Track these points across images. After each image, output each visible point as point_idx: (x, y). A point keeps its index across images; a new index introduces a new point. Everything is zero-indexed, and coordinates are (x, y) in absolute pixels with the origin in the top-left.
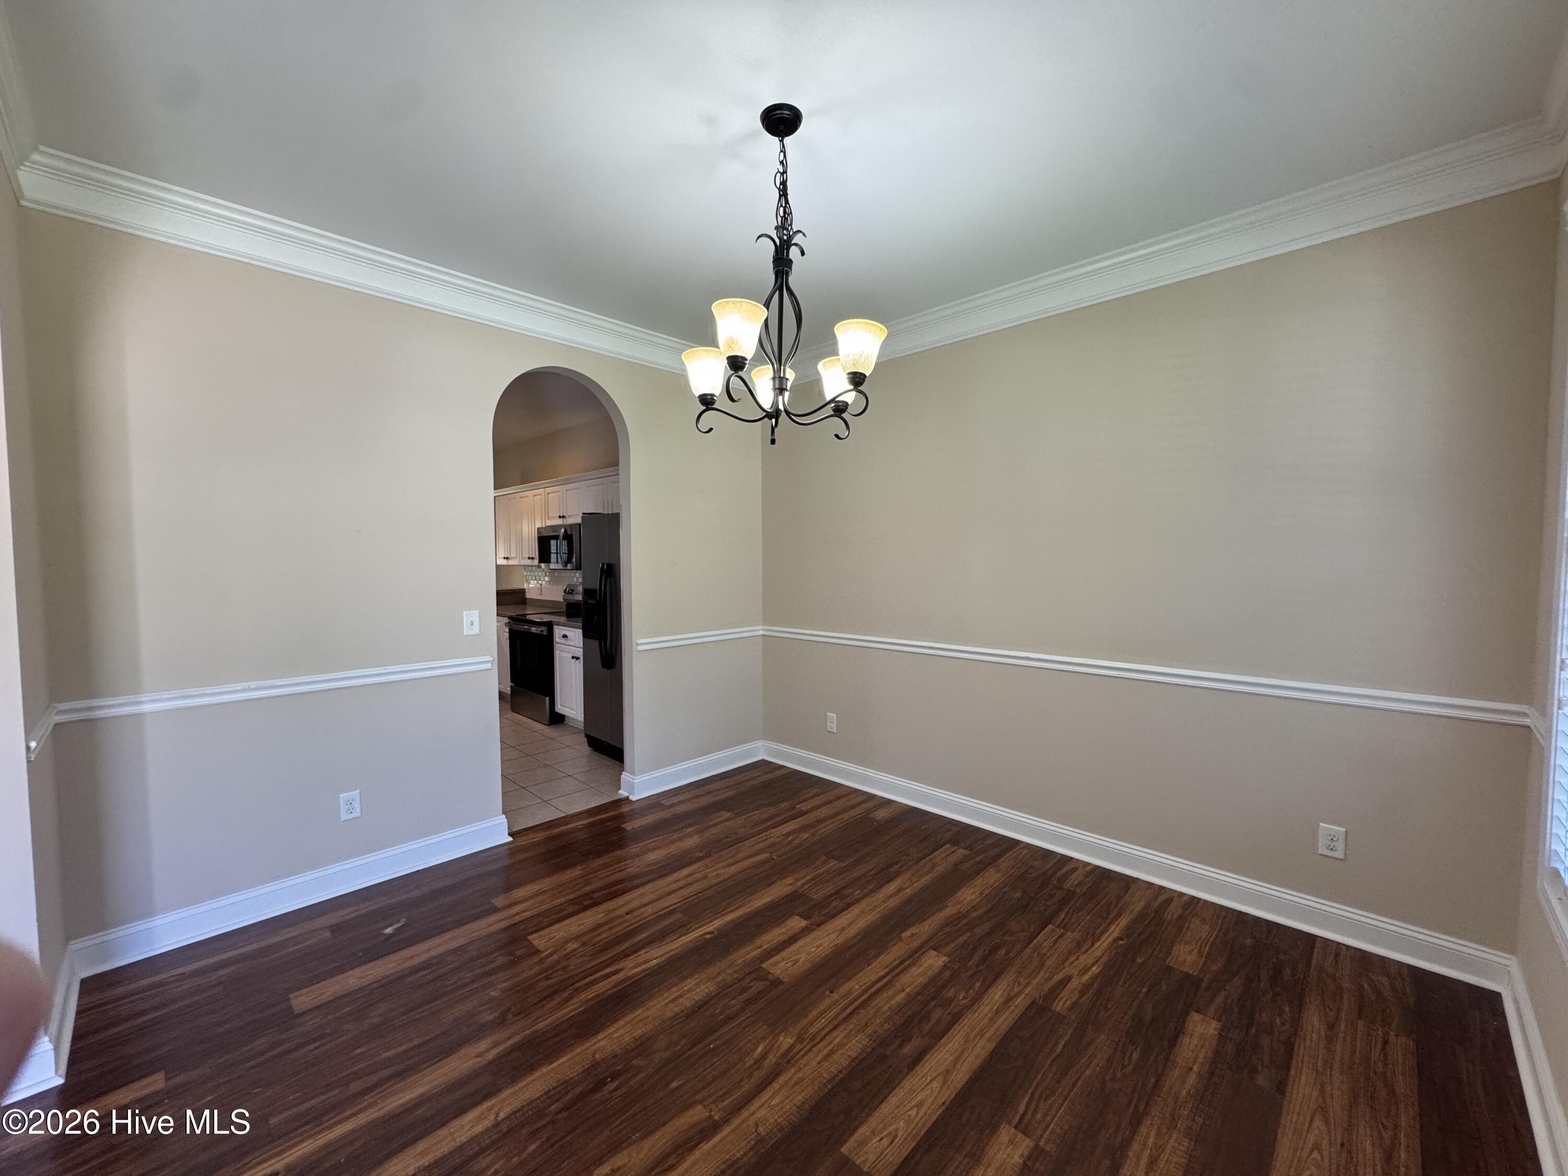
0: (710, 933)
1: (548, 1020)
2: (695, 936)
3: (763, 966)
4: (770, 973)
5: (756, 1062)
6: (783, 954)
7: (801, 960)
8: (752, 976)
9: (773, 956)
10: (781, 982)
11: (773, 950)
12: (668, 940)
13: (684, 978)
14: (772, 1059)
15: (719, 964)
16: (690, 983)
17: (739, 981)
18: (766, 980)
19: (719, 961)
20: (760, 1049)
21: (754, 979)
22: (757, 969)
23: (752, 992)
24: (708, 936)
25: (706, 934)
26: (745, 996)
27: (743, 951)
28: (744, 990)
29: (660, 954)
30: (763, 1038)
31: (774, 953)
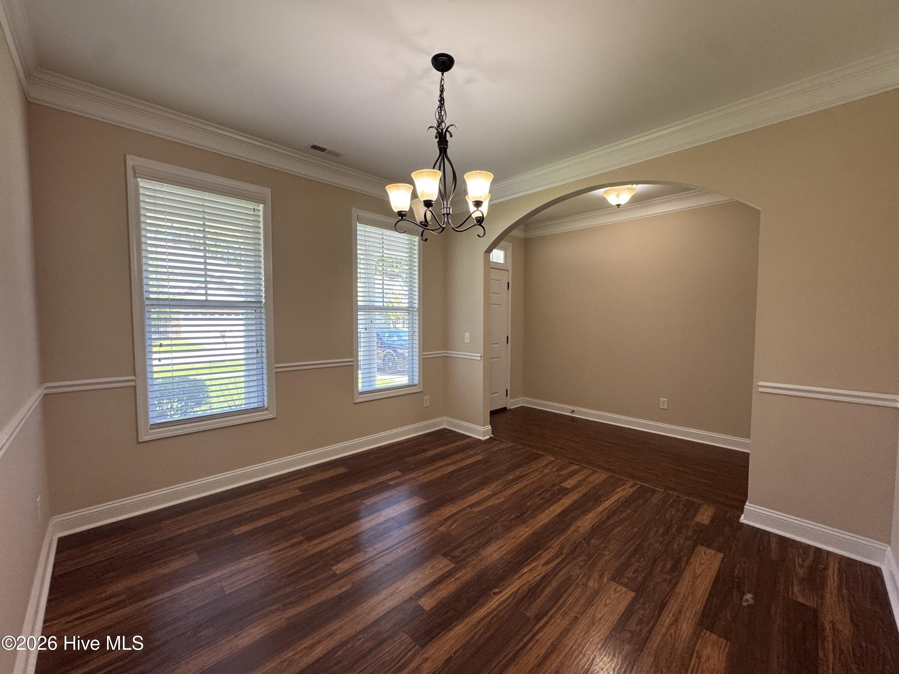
0: (496, 594)
1: (561, 540)
2: (507, 591)
3: (454, 565)
4: (450, 560)
5: (455, 522)
6: (440, 573)
7: (429, 569)
8: (460, 559)
9: (448, 572)
10: (442, 555)
11: (447, 577)
12: (526, 588)
13: (501, 558)
14: (449, 523)
15: (483, 567)
16: (496, 556)
17: (467, 556)
18: (452, 557)
19: (483, 569)
20: (454, 526)
21: (458, 557)
22: (457, 563)
23: (460, 550)
24: (497, 590)
25: (500, 592)
26: (463, 548)
27: (469, 576)
28: (464, 551)
29: (525, 576)
30: (453, 530)
31: (447, 574)
